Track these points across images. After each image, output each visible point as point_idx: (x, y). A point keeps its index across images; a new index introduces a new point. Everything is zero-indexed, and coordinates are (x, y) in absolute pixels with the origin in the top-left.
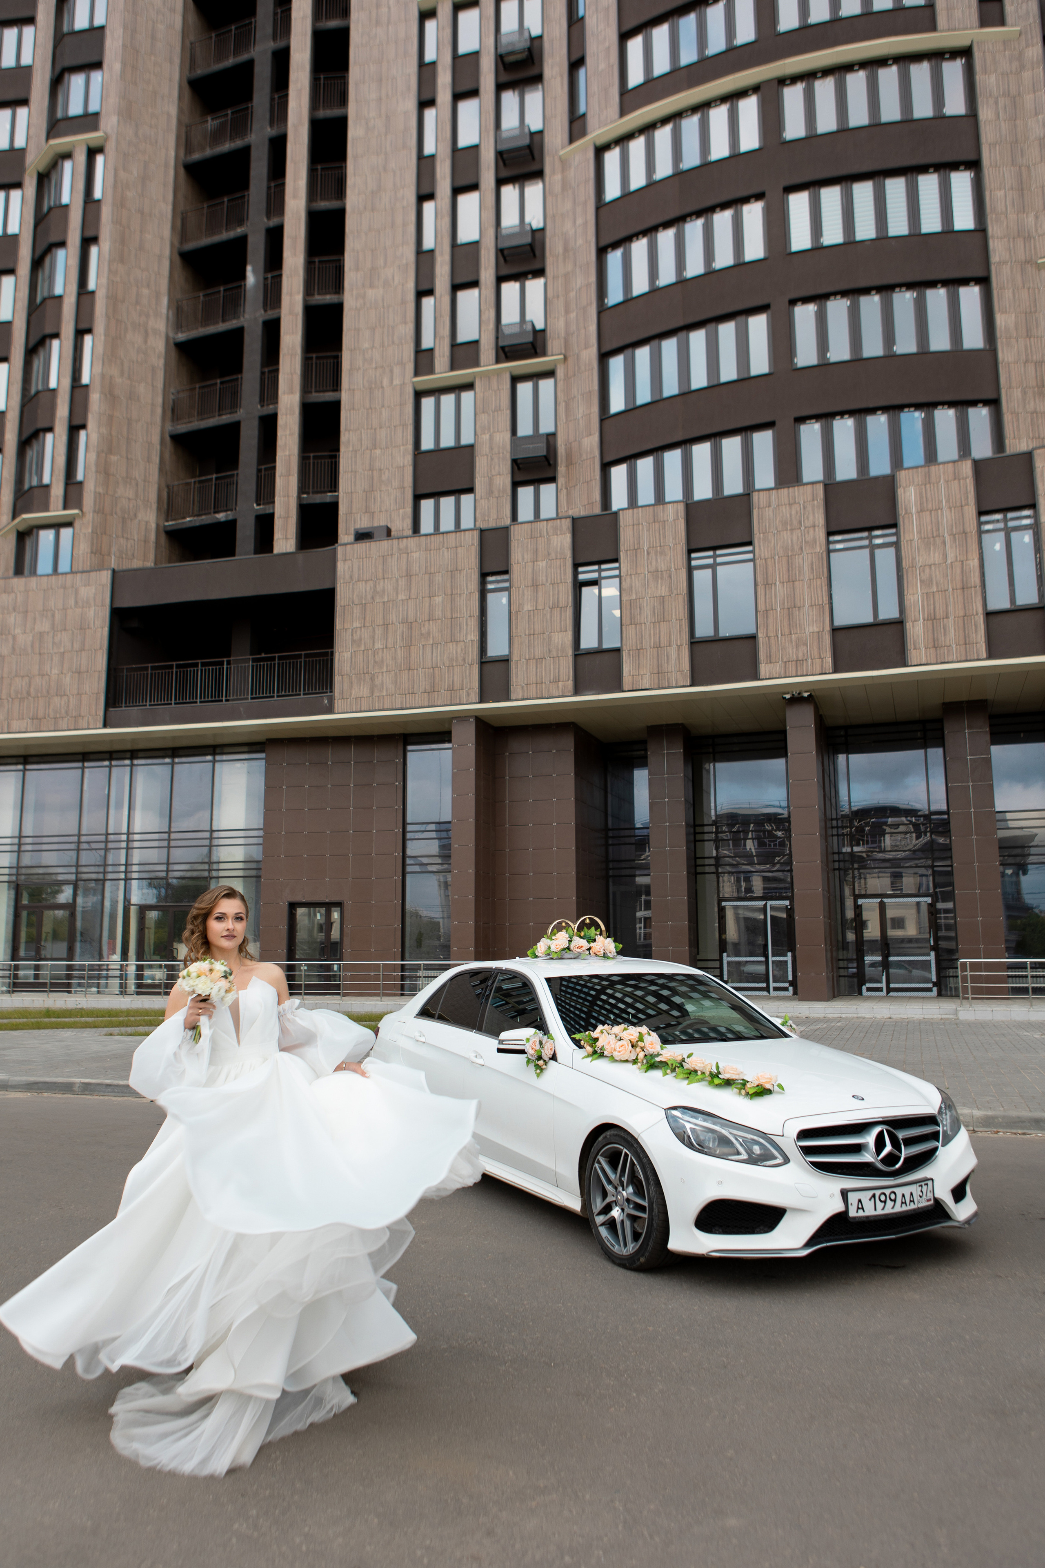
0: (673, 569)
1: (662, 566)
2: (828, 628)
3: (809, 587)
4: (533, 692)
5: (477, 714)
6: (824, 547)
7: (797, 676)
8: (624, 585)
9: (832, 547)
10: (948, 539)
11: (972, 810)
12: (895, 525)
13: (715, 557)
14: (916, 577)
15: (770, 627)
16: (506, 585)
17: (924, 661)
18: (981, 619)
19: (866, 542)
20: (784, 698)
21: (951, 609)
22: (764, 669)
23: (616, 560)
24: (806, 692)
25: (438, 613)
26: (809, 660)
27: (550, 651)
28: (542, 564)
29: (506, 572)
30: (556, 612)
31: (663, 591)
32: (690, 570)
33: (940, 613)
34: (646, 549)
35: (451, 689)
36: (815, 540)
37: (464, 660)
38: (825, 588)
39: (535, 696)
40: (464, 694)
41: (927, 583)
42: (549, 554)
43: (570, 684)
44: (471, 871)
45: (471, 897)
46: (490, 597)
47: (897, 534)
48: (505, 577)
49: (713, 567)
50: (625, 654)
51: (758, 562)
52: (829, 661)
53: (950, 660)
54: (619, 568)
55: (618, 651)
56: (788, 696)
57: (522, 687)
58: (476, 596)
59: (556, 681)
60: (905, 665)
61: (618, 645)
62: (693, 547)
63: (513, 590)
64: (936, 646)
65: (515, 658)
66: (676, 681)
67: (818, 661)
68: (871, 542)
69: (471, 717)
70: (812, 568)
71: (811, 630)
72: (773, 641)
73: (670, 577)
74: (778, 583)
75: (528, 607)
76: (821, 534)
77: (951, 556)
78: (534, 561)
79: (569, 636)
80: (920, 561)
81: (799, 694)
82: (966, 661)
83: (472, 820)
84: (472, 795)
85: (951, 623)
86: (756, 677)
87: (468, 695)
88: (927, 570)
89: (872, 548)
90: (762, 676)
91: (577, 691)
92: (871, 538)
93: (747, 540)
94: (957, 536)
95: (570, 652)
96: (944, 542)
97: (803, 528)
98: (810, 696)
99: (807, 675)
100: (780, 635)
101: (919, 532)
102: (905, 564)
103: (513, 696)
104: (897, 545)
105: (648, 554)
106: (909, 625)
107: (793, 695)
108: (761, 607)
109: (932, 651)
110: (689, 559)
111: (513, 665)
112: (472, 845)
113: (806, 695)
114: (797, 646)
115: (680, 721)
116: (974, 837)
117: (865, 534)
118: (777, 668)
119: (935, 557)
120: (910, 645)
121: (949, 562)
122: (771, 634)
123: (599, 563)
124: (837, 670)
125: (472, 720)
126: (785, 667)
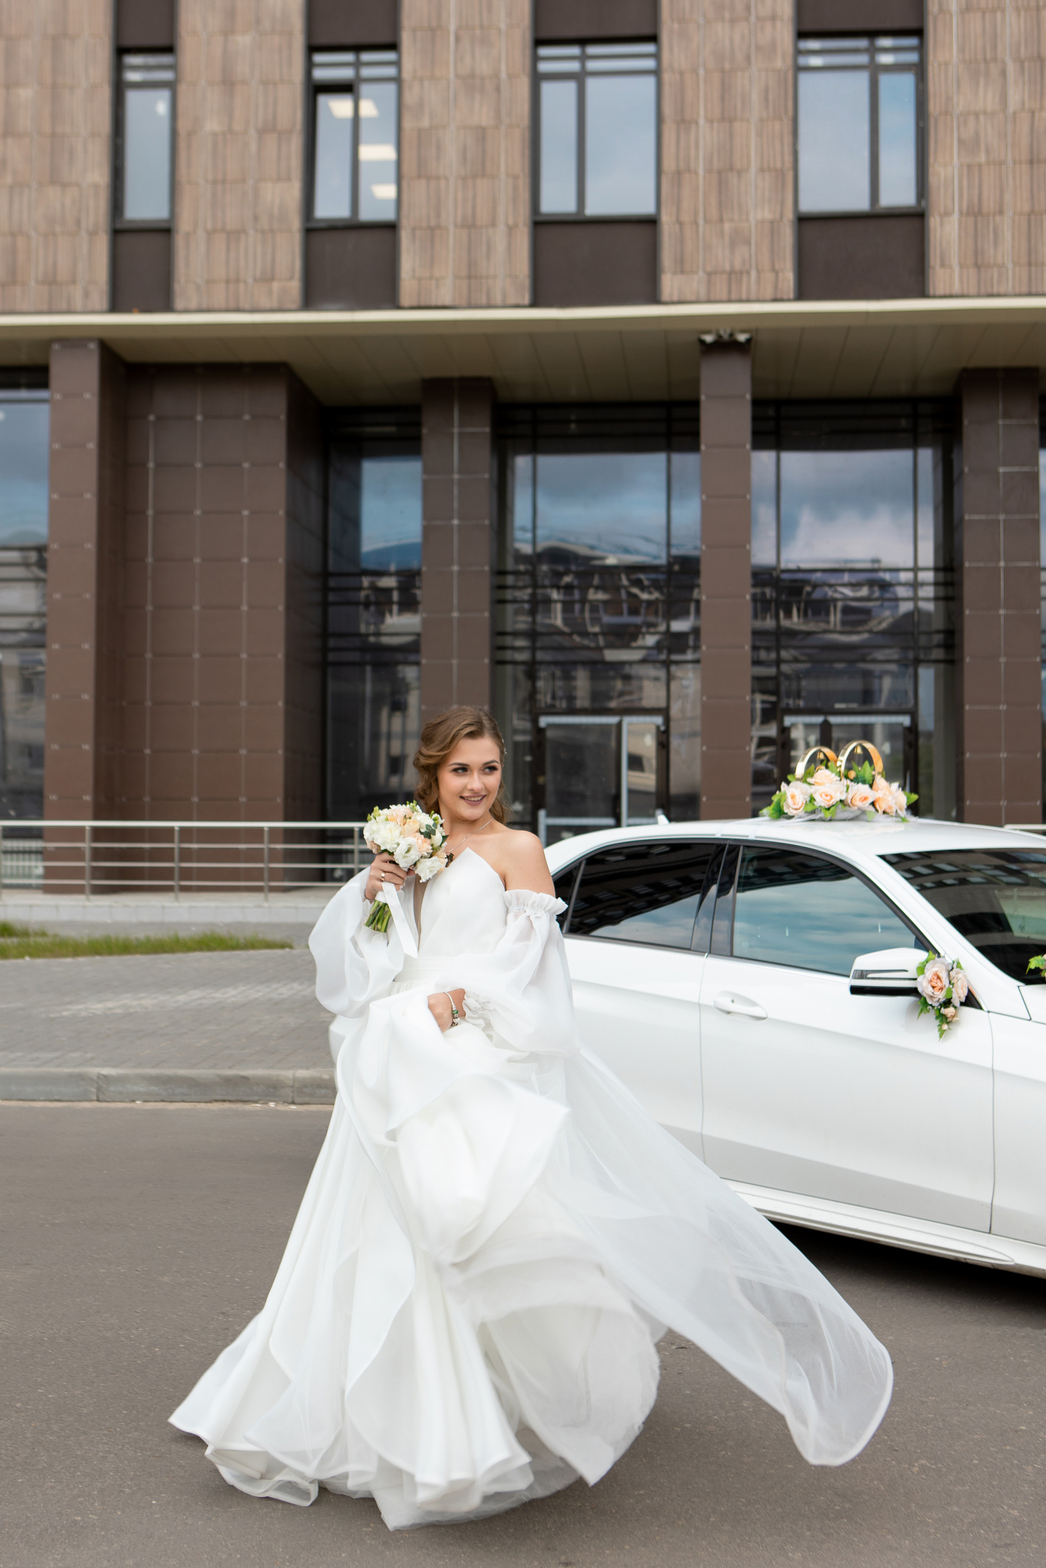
0: (503, 75)
1: (484, 68)
2: (789, 215)
3: (760, 134)
4: (219, 297)
5: (105, 335)
6: (789, 61)
7: (729, 301)
8: (410, 97)
9: (803, 61)
10: (1011, 67)
11: (1002, 564)
12: (919, 32)
13: (583, 58)
14: (952, 131)
15: (686, 204)
16: (167, 76)
17: (956, 289)
19: (863, 59)
20: (702, 342)
21: (1008, 197)
22: (669, 283)
23: (393, 46)
24: (743, 331)
25: (25, 122)
26: (753, 274)
27: (256, 218)
28: (243, 41)
29: (169, 49)
30: (271, 140)
31: (483, 116)
32: (537, 79)
33: (989, 204)
34: (452, 28)
35: (50, 281)
36: (773, 45)
37: (78, 222)
38: (788, 139)
39: (223, 305)
40: (77, 293)
41: (970, 145)
42: (258, 21)
43: (295, 286)
44: (88, 646)
45: (88, 698)
46: (133, 98)
47: (921, 49)
48: (165, 59)
49: (580, 78)
50: (405, 236)
51: (667, 77)
52: (789, 278)
53: (1002, 290)
54: (398, 64)
55: (390, 228)
56: (709, 338)
57: (198, 287)
58: (105, 94)
59: (267, 278)
60: (922, 293)
62: (545, 34)
63: (182, 89)
64: (978, 263)
65: (184, 226)
66: (504, 295)
67: (769, 276)
68: (872, 59)
69: (90, 339)
70: (766, 99)
71: (759, 217)
72: (688, 232)
73: (498, 89)
74: (702, 121)
75: (212, 125)
76: (785, 33)
77: (1015, 97)
78: (228, 31)
79: (294, 190)
80: (961, 102)
81: (731, 335)
82: (1030, 294)
83: (90, 546)
84: (90, 497)
85: (1006, 224)
86: (654, 298)
87: (86, 295)
88: (971, 122)
89: (875, 71)
90: (666, 294)
91: (308, 302)
92: (873, 51)
93: (646, 31)
94: (1026, 64)
95: (296, 223)
96: (1004, 73)
97: (753, 19)
98: (749, 341)
99: (748, 301)
100: (701, 221)
101: (962, 50)
102: (934, 106)
103: (179, 303)
104: (920, 71)
105: (458, 39)
106: (934, 222)
107: (720, 337)
108: (669, 164)
109: (972, 272)
110: (536, 59)
111: (179, 241)
112: (89, 596)
113: (742, 338)
114: (733, 245)
115: (485, 373)
116: (1002, 612)
117: (863, 43)
118: (695, 284)
119: (988, 99)
120: (933, 258)
121: (1011, 109)
122: (686, 218)
123: (357, 48)
124: (801, 295)
125: (93, 346)
126: (709, 283)
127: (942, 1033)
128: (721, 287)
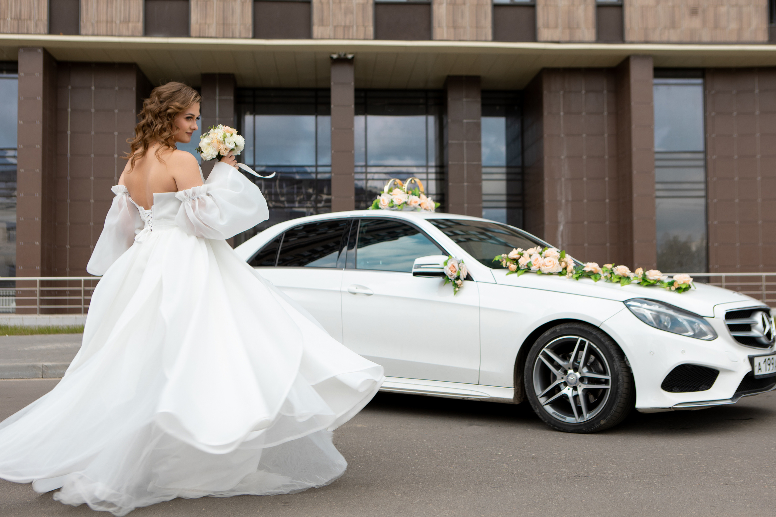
2: (371, 1)
4: (103, 28)
5: (46, 45)
7: (344, 39)
11: (465, 163)
17: (445, 37)
18: (489, 9)
20: (332, 58)
22: (317, 30)
24: (350, 53)
26: (355, 28)
35: (18, 19)
39: (105, 33)
40: (31, 24)
43: (140, 26)
44: (38, 195)
45: (38, 219)
50: (193, 4)
52: (371, 29)
53: (465, 39)
56: (335, 56)
57: (92, 24)
59: (127, 21)
60: (430, 38)
64: (455, 26)
66: (240, 33)
67: (362, 29)
69: (39, 47)
71: (357, 2)
72: (325, 7)
81: (345, 55)
82: (477, 41)
83: (39, 147)
84: (39, 123)
85: (466, 9)
86: (309, 36)
87: (37, 26)
90: (315, 36)
91: (147, 33)
98: (353, 58)
99: (352, 39)
100: (331, 3)
103: (83, 31)
106: (435, 7)
107: (340, 56)
109: (452, 30)
111: (83, 2)
112: (39, 170)
113: (350, 56)
114: (346, 14)
115: (231, 71)
116: (465, 184)
118: (329, 30)
120: (435, 23)
122: (324, 1)
124: (376, 37)
125: (40, 51)
126: (335, 31)
127: (456, 292)
128: (340, 32)
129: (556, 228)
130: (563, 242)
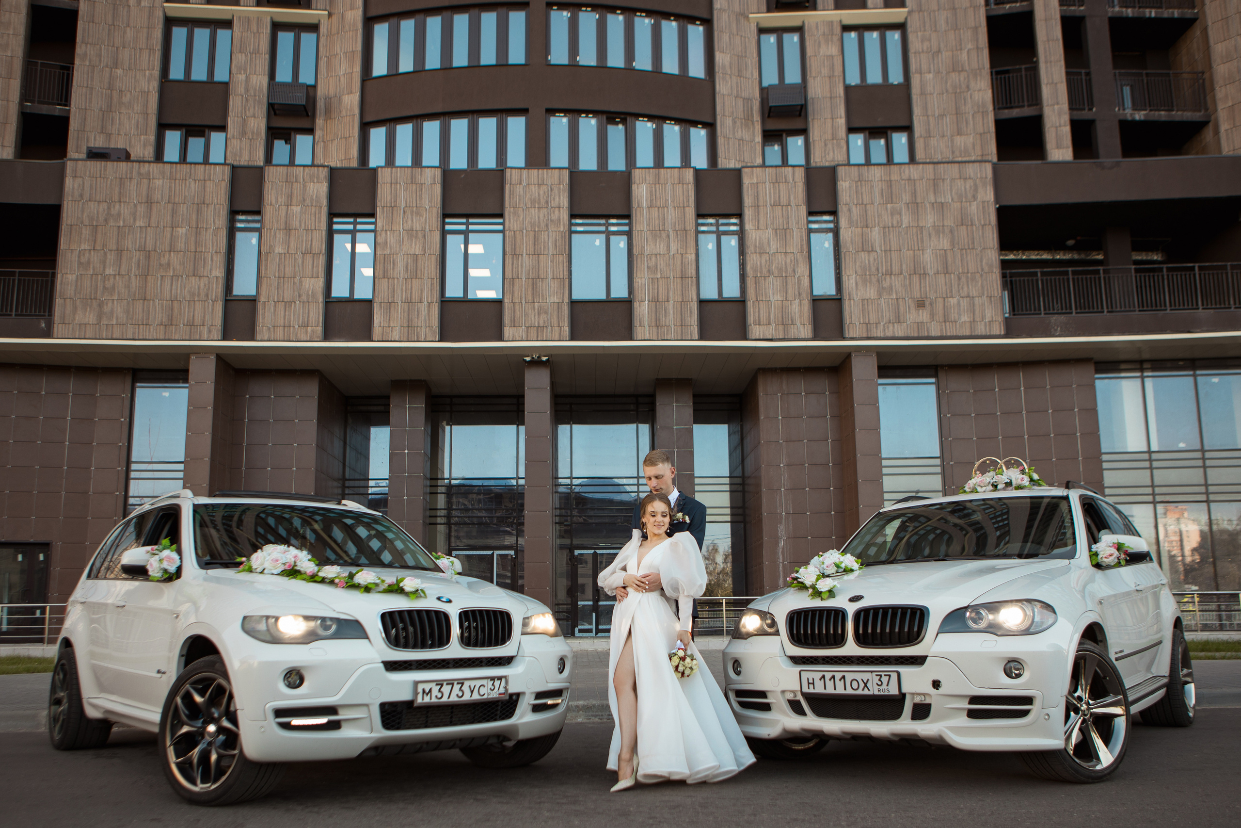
0: (427, 230)
1: (417, 226)
2: (567, 300)
3: (552, 261)
4: (280, 333)
5: (219, 352)
6: (567, 228)
7: (537, 341)
8: (379, 240)
9: (573, 228)
10: (671, 233)
12: (628, 216)
13: (467, 224)
14: (644, 264)
15: (516, 294)
16: (258, 225)
17: (647, 337)
18: (695, 306)
19: (603, 228)
20: (524, 360)
21: (671, 294)
22: (507, 331)
23: (372, 215)
24: (544, 355)
25: (181, 245)
26: (549, 327)
27: (300, 296)
28: (296, 209)
29: (258, 213)
30: (309, 258)
31: (417, 249)
32: (444, 234)
33: (662, 297)
34: (402, 207)
35: (191, 324)
36: (559, 220)
37: (207, 295)
38: (566, 264)
39: (282, 338)
40: (205, 330)
41: (653, 269)
42: (304, 200)
43: (319, 330)
46: (239, 236)
47: (630, 225)
48: (257, 218)
49: (466, 233)
50: (376, 306)
51: (507, 233)
52: (566, 330)
53: (668, 338)
54: (375, 223)
55: (369, 302)
56: (528, 359)
57: (269, 329)
58: (224, 233)
59: (305, 325)
60: (631, 339)
61: (370, 296)
62: (449, 212)
63: (264, 231)
64: (657, 325)
65: (263, 298)
66: (426, 335)
67: (557, 329)
68: (607, 228)
69: (212, 353)
70: (556, 245)
71: (552, 301)
72: (517, 307)
73: (424, 236)
74: (524, 255)
75: (279, 249)
76: (565, 215)
77: (673, 249)
78: (288, 205)
79: (320, 282)
80: (649, 249)
81: (539, 357)
82: (682, 340)
83: (207, 459)
84: (208, 435)
85: (670, 306)
86: (500, 338)
87: (210, 331)
88: (653, 259)
89: (608, 234)
90: (506, 338)
91: (326, 337)
92: (608, 225)
93: (498, 212)
94: (678, 232)
95: (321, 298)
96: (668, 236)
97: (549, 208)
98: (548, 360)
99: (546, 341)
100: (524, 302)
101: (648, 225)
102: (635, 251)
103: (258, 337)
104: (629, 234)
105: (404, 212)
106: (636, 305)
107: (533, 358)
108: (509, 274)
109: (655, 329)
110: (444, 224)
111: (260, 306)
113: (544, 359)
114: (539, 314)
115: (423, 378)
117: (603, 221)
118: (521, 332)
119: (661, 248)
120: (636, 322)
121: (672, 253)
122: (516, 300)
123: (356, 215)
124: (572, 339)
125: (213, 357)
126: (527, 331)
128: (533, 333)
129: (777, 544)
130: (784, 561)
